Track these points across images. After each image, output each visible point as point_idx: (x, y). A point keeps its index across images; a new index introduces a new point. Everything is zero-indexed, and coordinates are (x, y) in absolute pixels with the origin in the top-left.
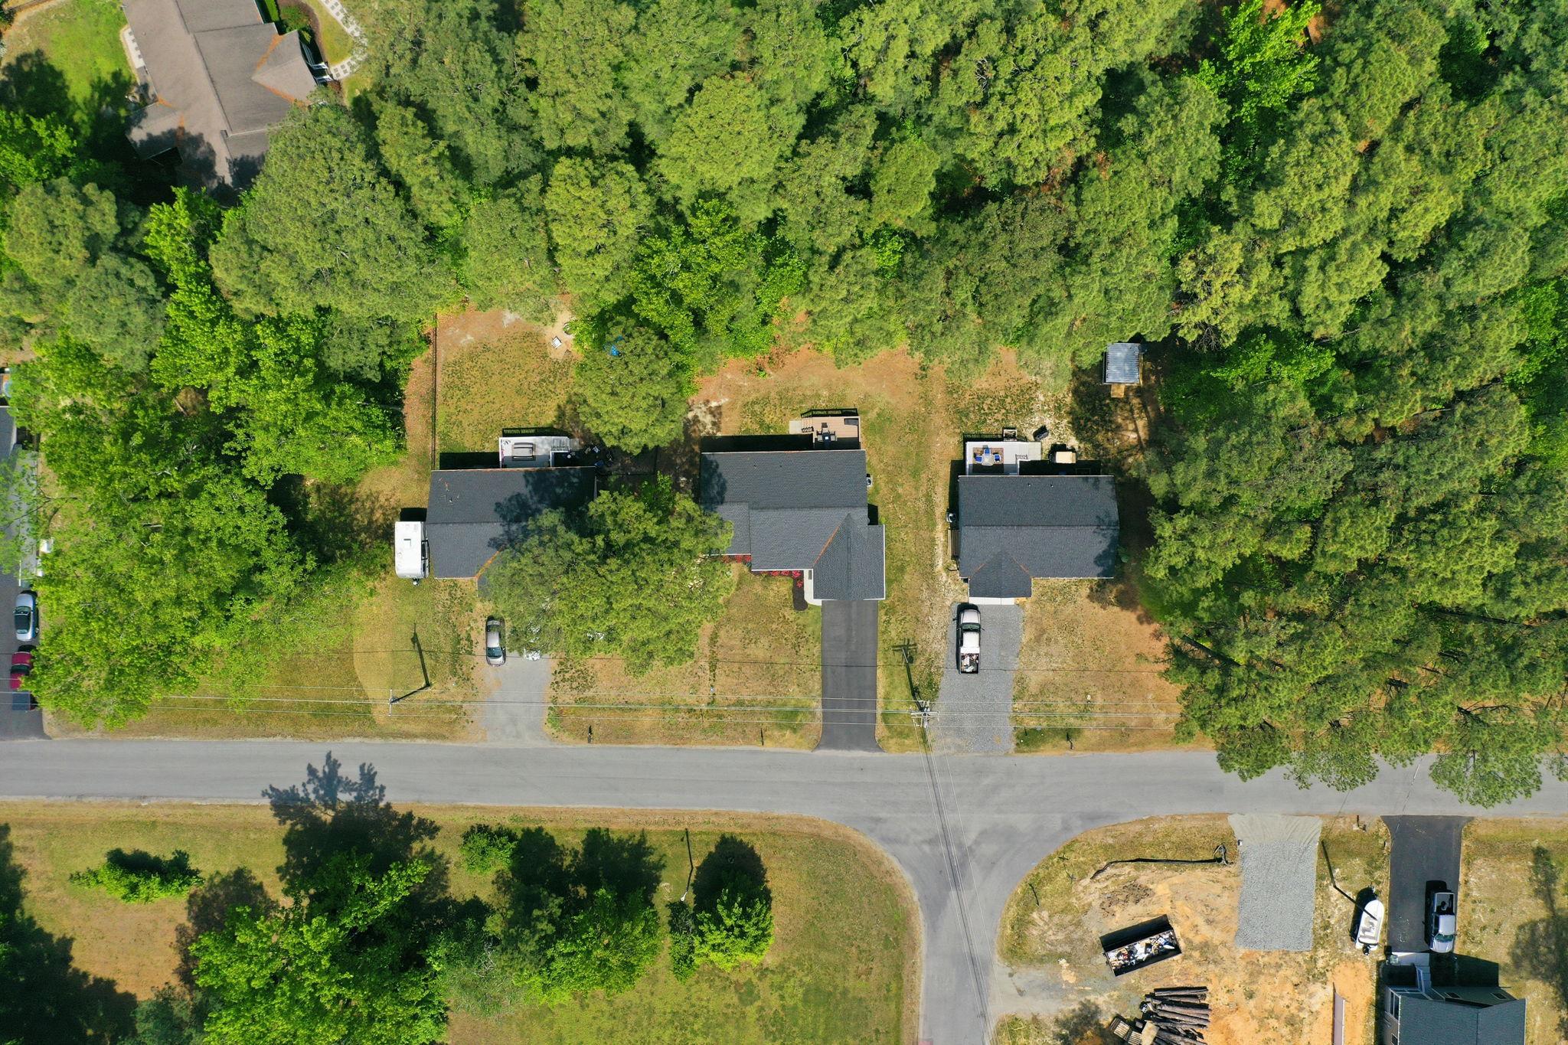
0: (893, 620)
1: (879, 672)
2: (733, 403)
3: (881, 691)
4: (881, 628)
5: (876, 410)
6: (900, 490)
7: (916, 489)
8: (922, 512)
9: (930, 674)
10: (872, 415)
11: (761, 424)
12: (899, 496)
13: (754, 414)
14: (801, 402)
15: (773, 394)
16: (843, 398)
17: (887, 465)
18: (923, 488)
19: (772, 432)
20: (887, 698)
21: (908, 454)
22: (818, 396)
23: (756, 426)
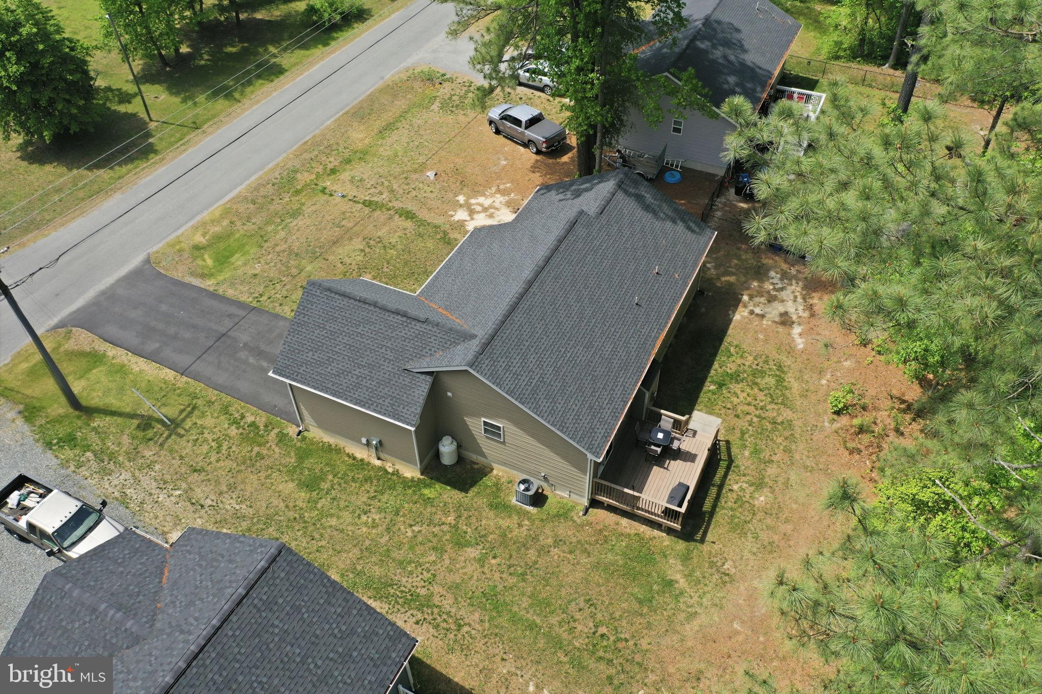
0: (233, 431)
1: (169, 374)
2: (791, 350)
3: (139, 365)
4: (237, 407)
5: (682, 583)
6: (472, 552)
7: (454, 588)
8: (397, 575)
9: (87, 448)
10: (674, 570)
11: (735, 377)
12: (460, 543)
13: (758, 373)
14: (756, 451)
15: (787, 414)
16: (739, 528)
17: (544, 551)
18: (447, 603)
19: (709, 387)
20: (121, 370)
21: (543, 605)
22: (759, 485)
23: (731, 368)
